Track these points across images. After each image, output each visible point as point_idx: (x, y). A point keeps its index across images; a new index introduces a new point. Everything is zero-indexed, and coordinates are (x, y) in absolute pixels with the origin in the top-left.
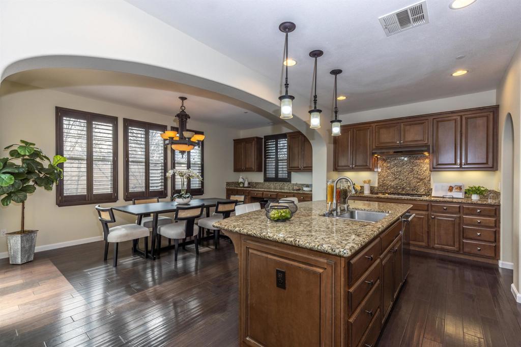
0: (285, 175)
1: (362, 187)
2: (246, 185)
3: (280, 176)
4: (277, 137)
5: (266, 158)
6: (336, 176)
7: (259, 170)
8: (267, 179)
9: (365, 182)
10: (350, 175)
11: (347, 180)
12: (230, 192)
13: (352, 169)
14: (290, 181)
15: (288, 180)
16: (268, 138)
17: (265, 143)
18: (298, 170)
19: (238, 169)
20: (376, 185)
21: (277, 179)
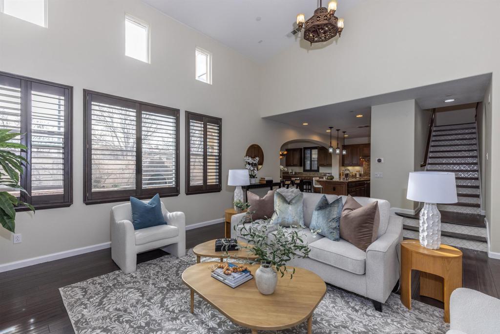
0: (316, 168)
1: (356, 174)
2: (293, 174)
3: (313, 169)
4: (311, 148)
5: (304, 159)
6: (343, 168)
7: (301, 165)
8: (305, 170)
9: (357, 171)
10: (350, 168)
11: (348, 170)
12: (284, 177)
13: (351, 166)
14: (319, 171)
15: (318, 170)
16: (305, 148)
17: (304, 151)
18: (323, 165)
19: (288, 165)
20: (362, 173)
21: (311, 170)
